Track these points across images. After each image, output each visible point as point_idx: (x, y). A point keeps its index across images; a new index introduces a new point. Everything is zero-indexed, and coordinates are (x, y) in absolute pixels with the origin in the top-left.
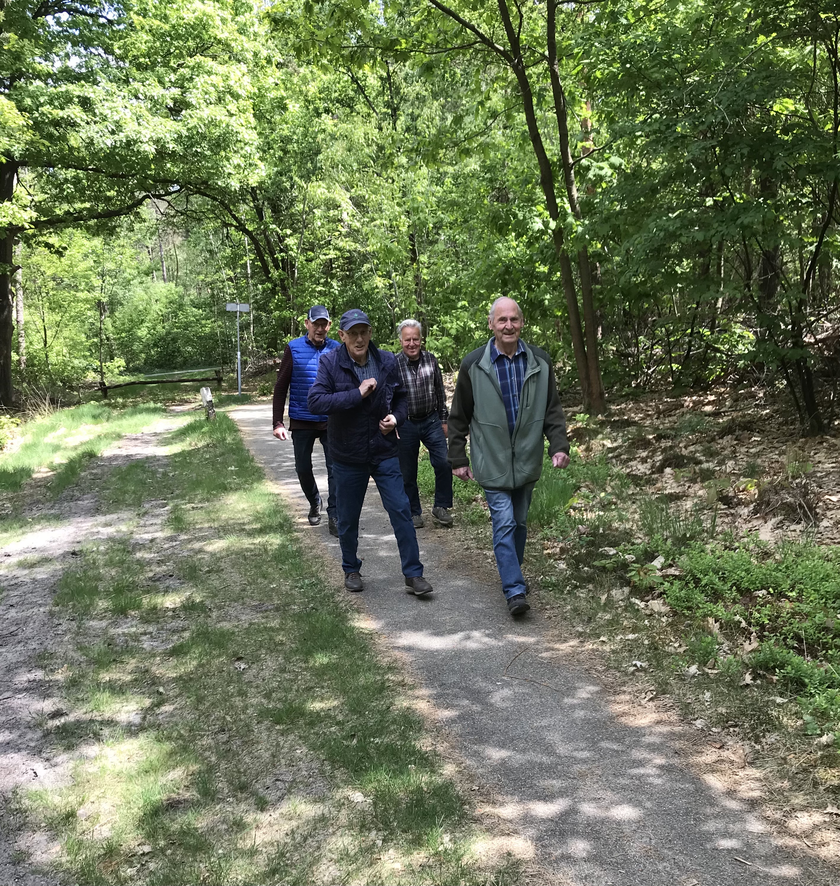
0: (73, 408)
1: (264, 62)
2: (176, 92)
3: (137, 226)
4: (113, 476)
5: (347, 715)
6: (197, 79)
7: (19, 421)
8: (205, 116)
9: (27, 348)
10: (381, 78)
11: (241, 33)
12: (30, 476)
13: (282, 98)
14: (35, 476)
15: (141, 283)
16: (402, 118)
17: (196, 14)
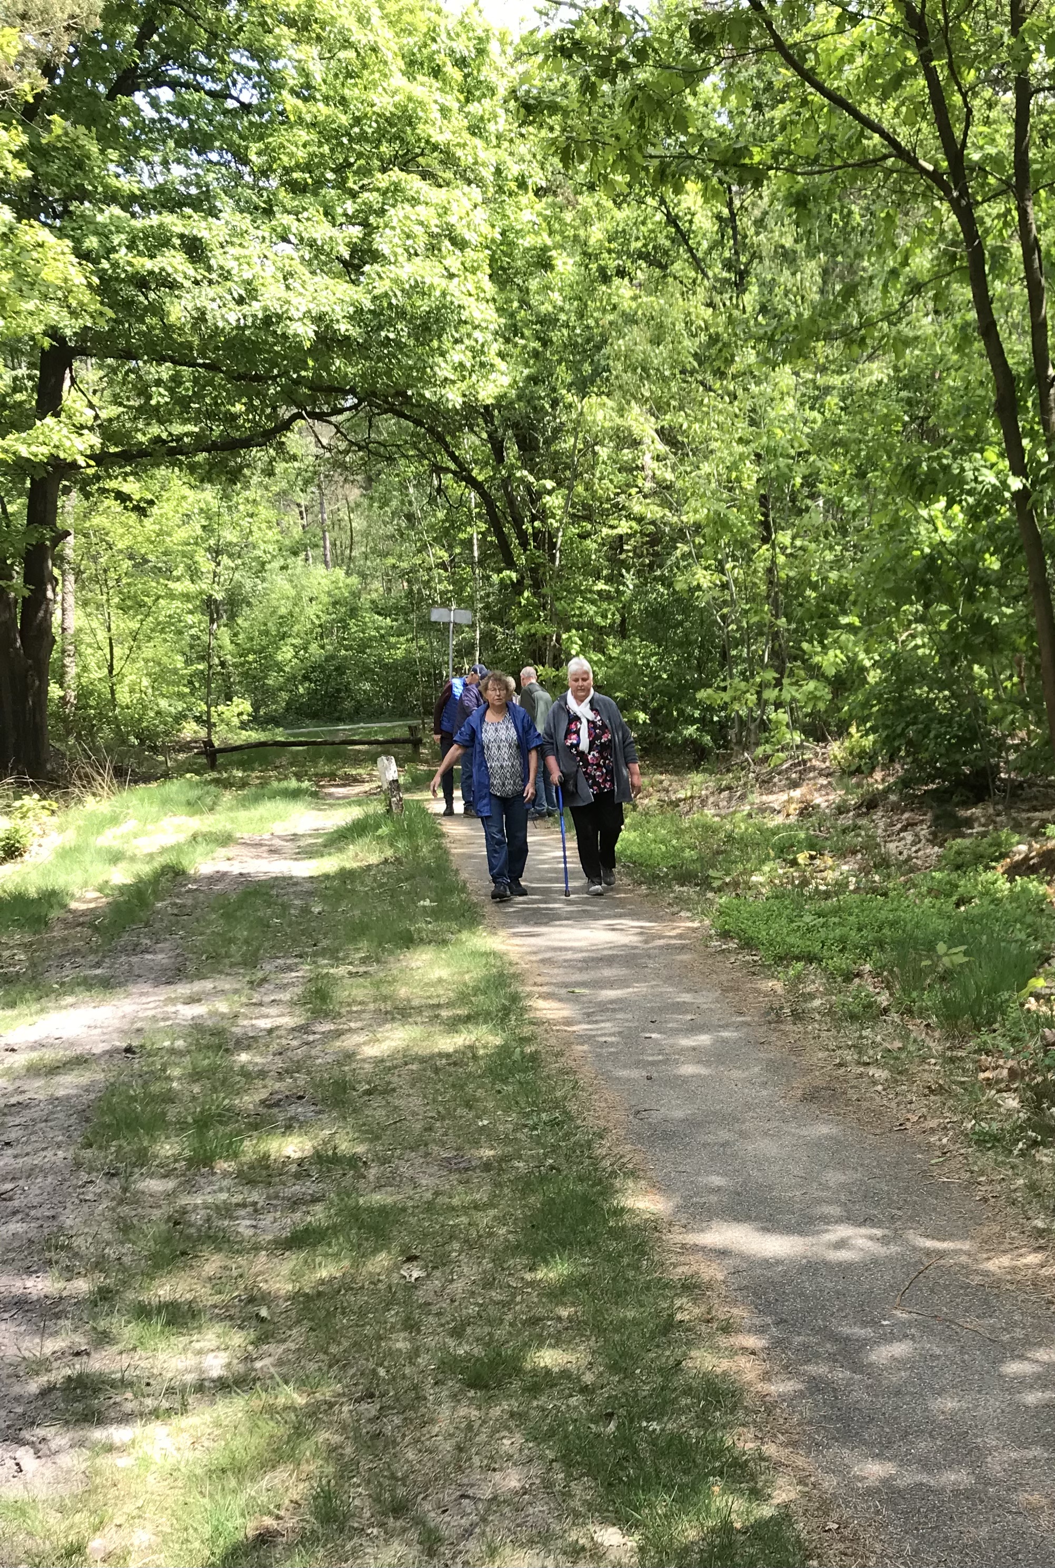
0: (153, 785)
1: (513, 186)
2: (356, 232)
3: (280, 467)
4: (213, 910)
5: (601, 1374)
6: (391, 211)
7: (55, 806)
8: (404, 277)
9: (79, 676)
10: (719, 217)
11: (474, 134)
12: (64, 906)
13: (545, 249)
14: (73, 905)
15: (283, 568)
16: (754, 289)
17: (397, 98)
